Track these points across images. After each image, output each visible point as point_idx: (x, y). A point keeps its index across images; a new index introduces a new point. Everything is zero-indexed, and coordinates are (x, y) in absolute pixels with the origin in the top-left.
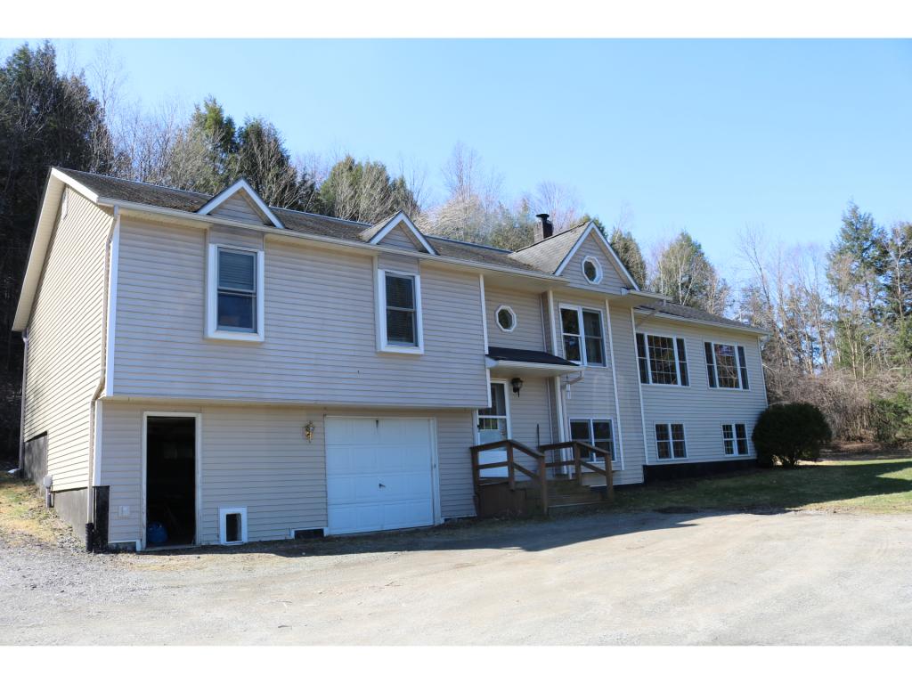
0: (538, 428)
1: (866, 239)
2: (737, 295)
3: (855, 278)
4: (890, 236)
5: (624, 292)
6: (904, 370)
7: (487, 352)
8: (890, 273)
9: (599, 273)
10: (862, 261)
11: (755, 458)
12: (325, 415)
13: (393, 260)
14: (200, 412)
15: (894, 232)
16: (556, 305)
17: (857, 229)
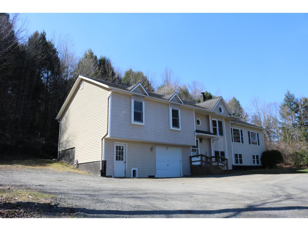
0: (206, 152)
1: (292, 102)
2: (250, 118)
3: (289, 114)
4: (299, 101)
5: (229, 116)
6: (304, 143)
7: (195, 131)
8: (299, 113)
9: (223, 110)
10: (291, 109)
11: (261, 165)
12: (155, 145)
13: (174, 105)
14: (127, 143)
15: (301, 100)
16: (211, 118)
17: (289, 98)
